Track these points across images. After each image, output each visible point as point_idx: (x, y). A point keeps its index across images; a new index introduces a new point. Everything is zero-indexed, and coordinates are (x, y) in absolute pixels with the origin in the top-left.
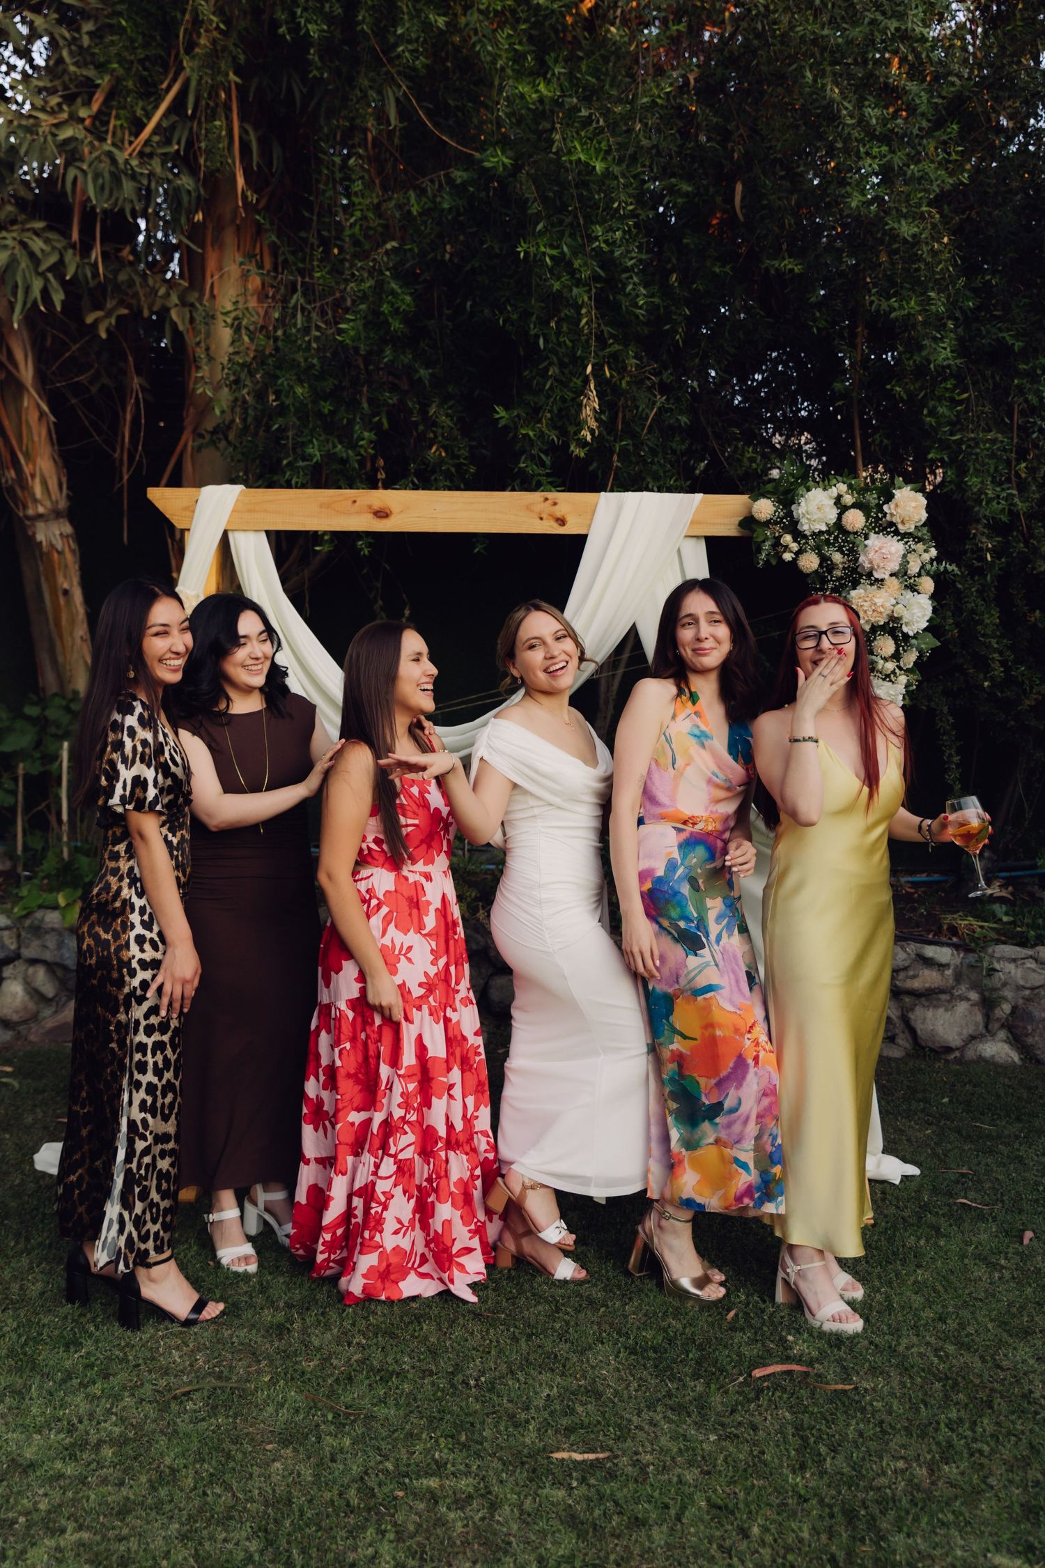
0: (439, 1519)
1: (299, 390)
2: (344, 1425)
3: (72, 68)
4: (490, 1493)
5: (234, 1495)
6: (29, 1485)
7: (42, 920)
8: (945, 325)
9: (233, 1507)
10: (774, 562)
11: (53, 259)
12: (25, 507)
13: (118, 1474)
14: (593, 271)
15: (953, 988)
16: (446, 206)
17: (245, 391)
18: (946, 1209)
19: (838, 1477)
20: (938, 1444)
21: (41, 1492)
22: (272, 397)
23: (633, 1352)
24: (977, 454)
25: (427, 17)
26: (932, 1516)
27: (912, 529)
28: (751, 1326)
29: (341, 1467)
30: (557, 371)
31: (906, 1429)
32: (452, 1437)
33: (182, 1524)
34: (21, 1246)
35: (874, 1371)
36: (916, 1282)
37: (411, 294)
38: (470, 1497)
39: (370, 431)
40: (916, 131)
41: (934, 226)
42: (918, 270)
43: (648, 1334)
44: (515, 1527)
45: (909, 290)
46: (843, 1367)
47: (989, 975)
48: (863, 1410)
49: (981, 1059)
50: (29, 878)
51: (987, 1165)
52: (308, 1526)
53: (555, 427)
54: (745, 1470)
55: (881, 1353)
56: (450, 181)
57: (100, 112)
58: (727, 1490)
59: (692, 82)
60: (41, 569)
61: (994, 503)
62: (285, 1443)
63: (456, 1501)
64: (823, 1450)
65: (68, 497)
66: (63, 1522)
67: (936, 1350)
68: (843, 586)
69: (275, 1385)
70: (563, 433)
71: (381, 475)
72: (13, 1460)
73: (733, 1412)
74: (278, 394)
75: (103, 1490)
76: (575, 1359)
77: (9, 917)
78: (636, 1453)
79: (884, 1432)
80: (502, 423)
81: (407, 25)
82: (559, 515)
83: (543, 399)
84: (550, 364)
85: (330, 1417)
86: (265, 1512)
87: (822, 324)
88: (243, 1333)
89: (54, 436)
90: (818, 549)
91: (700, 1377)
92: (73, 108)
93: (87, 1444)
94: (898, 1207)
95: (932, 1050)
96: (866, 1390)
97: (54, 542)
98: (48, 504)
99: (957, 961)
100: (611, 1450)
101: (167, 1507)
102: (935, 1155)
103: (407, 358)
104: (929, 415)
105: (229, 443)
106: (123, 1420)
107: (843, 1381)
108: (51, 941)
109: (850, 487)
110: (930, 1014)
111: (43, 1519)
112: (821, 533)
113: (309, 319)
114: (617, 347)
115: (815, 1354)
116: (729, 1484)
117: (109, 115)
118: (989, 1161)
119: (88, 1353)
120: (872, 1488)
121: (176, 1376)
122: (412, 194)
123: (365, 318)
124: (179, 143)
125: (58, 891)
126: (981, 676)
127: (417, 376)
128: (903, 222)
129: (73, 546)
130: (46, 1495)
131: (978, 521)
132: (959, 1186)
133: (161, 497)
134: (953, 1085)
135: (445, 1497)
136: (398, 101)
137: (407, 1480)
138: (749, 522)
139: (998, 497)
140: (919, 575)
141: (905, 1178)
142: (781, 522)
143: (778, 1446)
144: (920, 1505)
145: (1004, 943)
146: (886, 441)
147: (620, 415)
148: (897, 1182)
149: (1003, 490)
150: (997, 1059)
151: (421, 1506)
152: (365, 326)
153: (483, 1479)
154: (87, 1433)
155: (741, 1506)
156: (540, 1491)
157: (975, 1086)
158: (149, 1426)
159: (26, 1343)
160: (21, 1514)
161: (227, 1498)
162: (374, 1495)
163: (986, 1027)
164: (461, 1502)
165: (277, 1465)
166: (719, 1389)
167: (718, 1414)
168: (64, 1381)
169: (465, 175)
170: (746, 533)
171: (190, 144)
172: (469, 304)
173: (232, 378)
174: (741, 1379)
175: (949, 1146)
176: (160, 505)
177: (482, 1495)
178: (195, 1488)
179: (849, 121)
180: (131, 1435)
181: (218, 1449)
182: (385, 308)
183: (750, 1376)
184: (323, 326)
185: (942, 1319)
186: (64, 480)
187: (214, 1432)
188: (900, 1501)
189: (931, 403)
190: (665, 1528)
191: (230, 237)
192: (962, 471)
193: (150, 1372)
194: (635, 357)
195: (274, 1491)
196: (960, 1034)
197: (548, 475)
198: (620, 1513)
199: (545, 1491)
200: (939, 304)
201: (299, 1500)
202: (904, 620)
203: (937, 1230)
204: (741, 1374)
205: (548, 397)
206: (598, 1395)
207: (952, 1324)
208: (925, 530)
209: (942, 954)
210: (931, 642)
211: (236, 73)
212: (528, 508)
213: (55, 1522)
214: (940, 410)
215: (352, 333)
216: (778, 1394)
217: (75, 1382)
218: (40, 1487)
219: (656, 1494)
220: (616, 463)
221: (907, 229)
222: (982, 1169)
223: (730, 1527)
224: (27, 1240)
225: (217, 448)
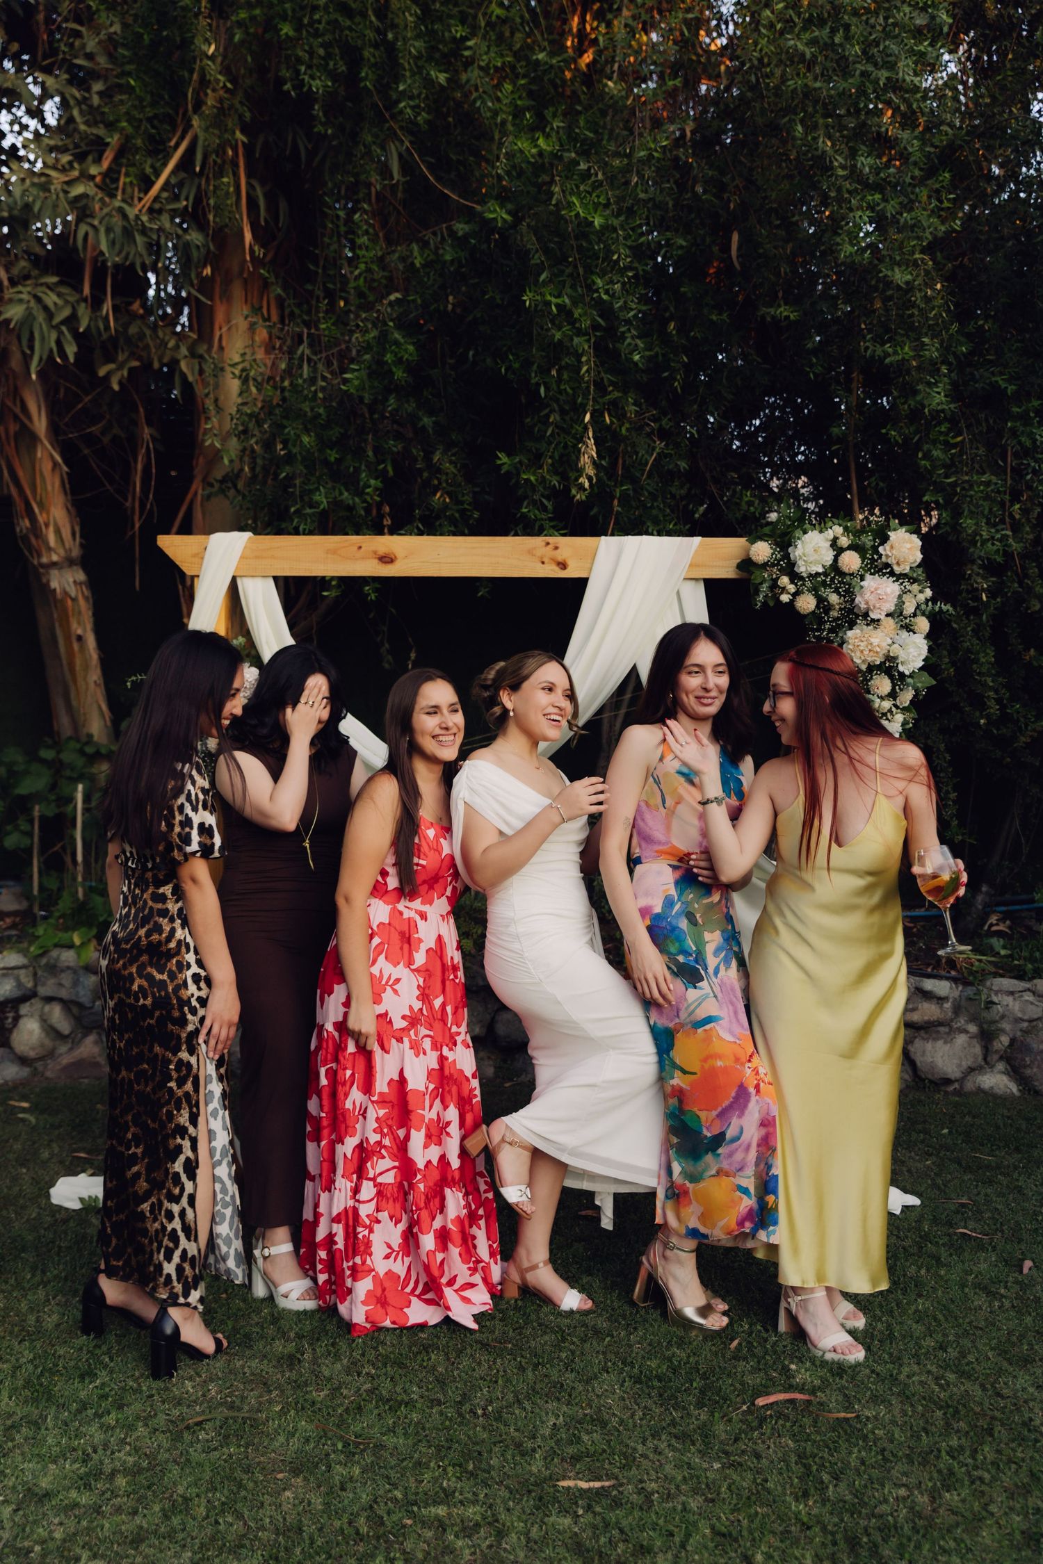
0: (447, 1547)
1: (306, 439)
2: (354, 1454)
3: (83, 127)
4: (497, 1521)
5: (245, 1524)
6: (44, 1514)
7: (58, 959)
8: (938, 370)
9: (244, 1536)
10: (771, 604)
11: (67, 312)
12: (39, 555)
13: (131, 1503)
14: (593, 320)
15: (952, 1020)
16: (448, 257)
17: (253, 441)
18: (946, 1239)
19: (841, 1505)
20: (939, 1472)
21: (56, 1521)
22: (279, 447)
23: (638, 1381)
24: (971, 497)
25: (428, 74)
26: (933, 1543)
27: (907, 570)
28: (754, 1355)
29: (351, 1495)
30: (558, 418)
31: (907, 1456)
32: (460, 1465)
33: (195, 1553)
34: (38, 1278)
35: (875, 1399)
36: (917, 1311)
37: (414, 344)
38: (477, 1525)
39: (376, 479)
40: (908, 180)
41: (927, 272)
42: (912, 315)
43: (653, 1364)
44: (522, 1555)
45: (903, 335)
46: (845, 1396)
47: (987, 1008)
48: (865, 1438)
49: (980, 1090)
50: (45, 918)
51: (986, 1195)
52: (318, 1554)
53: (556, 473)
54: (749, 1498)
55: (883, 1381)
56: (452, 233)
57: (110, 169)
58: (731, 1517)
59: (688, 134)
60: (55, 616)
61: (989, 544)
62: (296, 1472)
63: (464, 1529)
64: (826, 1477)
65: (81, 545)
66: (78, 1551)
67: (937, 1378)
68: (840, 627)
69: (286, 1414)
70: (564, 477)
71: (387, 522)
72: (29, 1489)
73: (736, 1440)
74: (285, 443)
75: (117, 1519)
76: (581, 1388)
77: (25, 956)
78: (641, 1481)
79: (886, 1458)
80: (504, 469)
81: (409, 81)
82: (560, 559)
83: (545, 445)
84: (551, 412)
85: (340, 1446)
86: (276, 1540)
87: (819, 370)
88: (254, 1363)
89: (67, 486)
90: (814, 590)
91: (704, 1405)
92: (84, 166)
93: (101, 1473)
94: (898, 1237)
95: (931, 1081)
96: (868, 1418)
97: (68, 589)
98: (62, 552)
99: (956, 994)
100: (616, 1478)
101: (180, 1536)
102: (935, 1185)
103: (410, 407)
104: (924, 457)
105: (238, 491)
106: (137, 1449)
107: (846, 1410)
108: (66, 979)
109: (846, 529)
110: (929, 1046)
111: (58, 1548)
112: (818, 574)
113: (315, 369)
114: (616, 394)
115: (817, 1382)
116: (733, 1511)
117: (119, 172)
118: (989, 1191)
119: (103, 1384)
120: (873, 1515)
121: (189, 1406)
122: (415, 247)
123: (369, 368)
124: (187, 199)
125: (74, 929)
126: (977, 714)
127: (420, 425)
128: (897, 270)
129: (87, 592)
130: (61, 1524)
131: (973, 562)
132: (959, 1216)
133: (173, 545)
134: (953, 1117)
135: (453, 1525)
136: (400, 156)
137: (415, 1509)
138: (746, 564)
139: (993, 538)
140: (915, 615)
141: (906, 1208)
142: (778, 564)
143: (781, 1474)
144: (922, 1532)
145: (1002, 976)
146: (881, 484)
147: (620, 461)
148: (898, 1212)
149: (997, 531)
150: (996, 1090)
151: (429, 1534)
152: (370, 376)
153: (490, 1507)
154: (102, 1463)
155: (745, 1533)
156: (546, 1519)
157: (974, 1117)
158: (162, 1456)
159: (42, 1374)
160: (37, 1542)
161: (238, 1527)
162: (382, 1524)
163: (985, 1059)
164: (469, 1530)
165: (288, 1493)
166: (723, 1417)
167: (721, 1442)
168: (79, 1411)
169: (467, 228)
170: (745, 575)
171: (198, 200)
172: (471, 353)
173: (241, 428)
174: (745, 1408)
175: (949, 1177)
176: (170, 552)
177: (489, 1523)
178: (207, 1517)
179: (841, 172)
180: (145, 1464)
181: (230, 1478)
182: (389, 357)
183: (753, 1404)
184: (329, 376)
185: (943, 1347)
186: (77, 529)
187: (225, 1461)
188: (902, 1528)
189: (926, 447)
190: (669, 1556)
191: (237, 291)
192: (957, 513)
193: (163, 1402)
194: (635, 404)
195: (285, 1519)
196: (959, 1066)
197: (550, 519)
198: (625, 1541)
199: (553, 1519)
200: (932, 350)
201: (310, 1529)
202: (899, 661)
203: (938, 1259)
204: (744, 1403)
205: (550, 443)
206: (604, 1424)
207: (953, 1353)
208: (920, 571)
209: (941, 987)
210: (927, 681)
211: (242, 132)
212: (531, 552)
213: (70, 1551)
214: (935, 453)
215: (356, 383)
216: (781, 1422)
217: (90, 1412)
218: (56, 1516)
219: (661, 1522)
220: (617, 508)
221: (900, 276)
222: (981, 1199)
223: (733, 1555)
224: (44, 1272)
225: (226, 497)
